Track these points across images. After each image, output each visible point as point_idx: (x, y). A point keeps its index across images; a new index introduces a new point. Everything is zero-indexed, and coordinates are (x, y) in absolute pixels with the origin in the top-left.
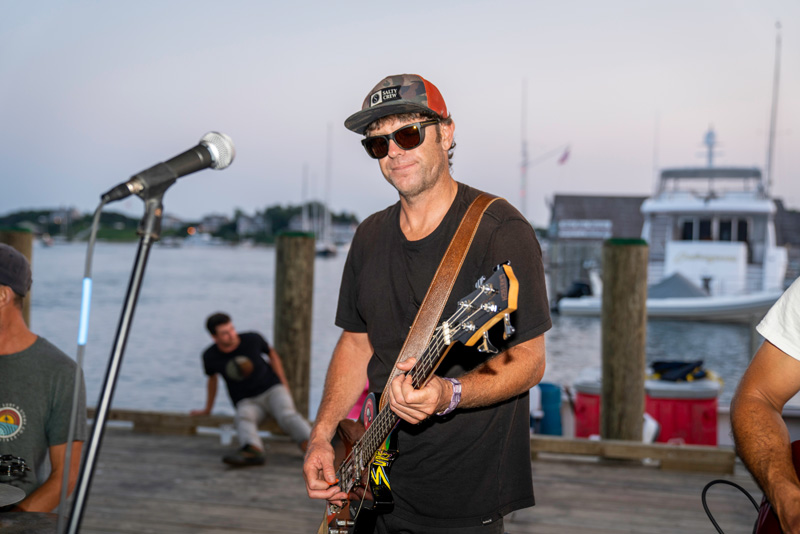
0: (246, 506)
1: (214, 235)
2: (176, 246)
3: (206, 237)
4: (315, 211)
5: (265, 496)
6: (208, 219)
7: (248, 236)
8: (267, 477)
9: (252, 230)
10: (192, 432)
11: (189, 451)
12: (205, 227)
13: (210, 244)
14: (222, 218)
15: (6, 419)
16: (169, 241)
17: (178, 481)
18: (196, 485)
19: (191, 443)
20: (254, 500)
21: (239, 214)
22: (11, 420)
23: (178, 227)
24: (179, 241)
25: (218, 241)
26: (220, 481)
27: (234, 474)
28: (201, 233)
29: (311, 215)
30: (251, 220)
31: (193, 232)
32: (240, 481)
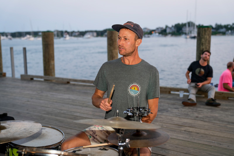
0: (195, 119)
1: (159, 33)
2: (149, 37)
3: (157, 34)
4: (191, 24)
5: (200, 116)
6: (158, 29)
7: (169, 33)
8: (199, 109)
9: (171, 31)
10: (169, 93)
11: (170, 99)
12: (157, 31)
13: (158, 36)
14: (162, 28)
15: (134, 88)
16: (146, 36)
17: (169, 109)
18: (175, 111)
19: (170, 97)
20: (197, 117)
21: (167, 27)
22: (136, 89)
23: (149, 31)
24: (149, 35)
25: (161, 35)
26: (183, 110)
27: (187, 108)
28: (156, 33)
29: (189, 26)
30: (170, 28)
31: (153, 33)
32: (190, 110)
